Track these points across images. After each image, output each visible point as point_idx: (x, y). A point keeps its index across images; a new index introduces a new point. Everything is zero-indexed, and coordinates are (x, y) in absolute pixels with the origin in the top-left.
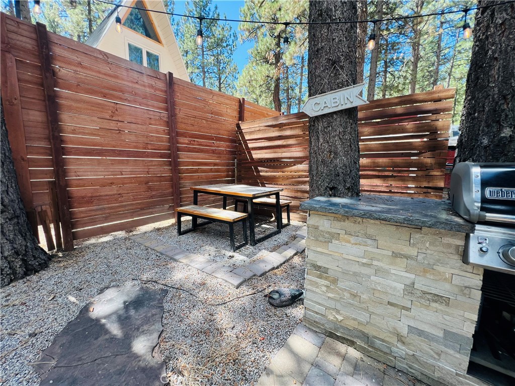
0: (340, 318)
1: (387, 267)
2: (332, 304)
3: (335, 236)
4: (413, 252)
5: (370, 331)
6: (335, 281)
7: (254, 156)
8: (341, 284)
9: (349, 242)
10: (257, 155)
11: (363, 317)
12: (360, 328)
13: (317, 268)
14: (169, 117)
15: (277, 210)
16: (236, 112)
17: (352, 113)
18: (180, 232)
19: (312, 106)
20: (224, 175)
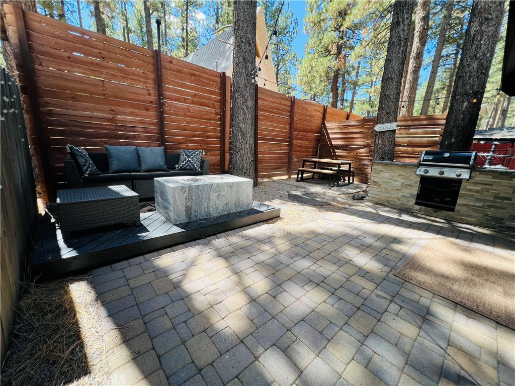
0: (380, 197)
1: (396, 179)
2: (378, 193)
3: (382, 171)
5: (390, 199)
6: (380, 186)
7: (333, 143)
8: (382, 186)
9: (386, 172)
10: (334, 143)
11: (388, 195)
12: (387, 199)
13: (374, 182)
14: (291, 121)
15: (348, 173)
16: (321, 115)
17: (394, 131)
18: (298, 181)
19: (378, 128)
20: (311, 154)
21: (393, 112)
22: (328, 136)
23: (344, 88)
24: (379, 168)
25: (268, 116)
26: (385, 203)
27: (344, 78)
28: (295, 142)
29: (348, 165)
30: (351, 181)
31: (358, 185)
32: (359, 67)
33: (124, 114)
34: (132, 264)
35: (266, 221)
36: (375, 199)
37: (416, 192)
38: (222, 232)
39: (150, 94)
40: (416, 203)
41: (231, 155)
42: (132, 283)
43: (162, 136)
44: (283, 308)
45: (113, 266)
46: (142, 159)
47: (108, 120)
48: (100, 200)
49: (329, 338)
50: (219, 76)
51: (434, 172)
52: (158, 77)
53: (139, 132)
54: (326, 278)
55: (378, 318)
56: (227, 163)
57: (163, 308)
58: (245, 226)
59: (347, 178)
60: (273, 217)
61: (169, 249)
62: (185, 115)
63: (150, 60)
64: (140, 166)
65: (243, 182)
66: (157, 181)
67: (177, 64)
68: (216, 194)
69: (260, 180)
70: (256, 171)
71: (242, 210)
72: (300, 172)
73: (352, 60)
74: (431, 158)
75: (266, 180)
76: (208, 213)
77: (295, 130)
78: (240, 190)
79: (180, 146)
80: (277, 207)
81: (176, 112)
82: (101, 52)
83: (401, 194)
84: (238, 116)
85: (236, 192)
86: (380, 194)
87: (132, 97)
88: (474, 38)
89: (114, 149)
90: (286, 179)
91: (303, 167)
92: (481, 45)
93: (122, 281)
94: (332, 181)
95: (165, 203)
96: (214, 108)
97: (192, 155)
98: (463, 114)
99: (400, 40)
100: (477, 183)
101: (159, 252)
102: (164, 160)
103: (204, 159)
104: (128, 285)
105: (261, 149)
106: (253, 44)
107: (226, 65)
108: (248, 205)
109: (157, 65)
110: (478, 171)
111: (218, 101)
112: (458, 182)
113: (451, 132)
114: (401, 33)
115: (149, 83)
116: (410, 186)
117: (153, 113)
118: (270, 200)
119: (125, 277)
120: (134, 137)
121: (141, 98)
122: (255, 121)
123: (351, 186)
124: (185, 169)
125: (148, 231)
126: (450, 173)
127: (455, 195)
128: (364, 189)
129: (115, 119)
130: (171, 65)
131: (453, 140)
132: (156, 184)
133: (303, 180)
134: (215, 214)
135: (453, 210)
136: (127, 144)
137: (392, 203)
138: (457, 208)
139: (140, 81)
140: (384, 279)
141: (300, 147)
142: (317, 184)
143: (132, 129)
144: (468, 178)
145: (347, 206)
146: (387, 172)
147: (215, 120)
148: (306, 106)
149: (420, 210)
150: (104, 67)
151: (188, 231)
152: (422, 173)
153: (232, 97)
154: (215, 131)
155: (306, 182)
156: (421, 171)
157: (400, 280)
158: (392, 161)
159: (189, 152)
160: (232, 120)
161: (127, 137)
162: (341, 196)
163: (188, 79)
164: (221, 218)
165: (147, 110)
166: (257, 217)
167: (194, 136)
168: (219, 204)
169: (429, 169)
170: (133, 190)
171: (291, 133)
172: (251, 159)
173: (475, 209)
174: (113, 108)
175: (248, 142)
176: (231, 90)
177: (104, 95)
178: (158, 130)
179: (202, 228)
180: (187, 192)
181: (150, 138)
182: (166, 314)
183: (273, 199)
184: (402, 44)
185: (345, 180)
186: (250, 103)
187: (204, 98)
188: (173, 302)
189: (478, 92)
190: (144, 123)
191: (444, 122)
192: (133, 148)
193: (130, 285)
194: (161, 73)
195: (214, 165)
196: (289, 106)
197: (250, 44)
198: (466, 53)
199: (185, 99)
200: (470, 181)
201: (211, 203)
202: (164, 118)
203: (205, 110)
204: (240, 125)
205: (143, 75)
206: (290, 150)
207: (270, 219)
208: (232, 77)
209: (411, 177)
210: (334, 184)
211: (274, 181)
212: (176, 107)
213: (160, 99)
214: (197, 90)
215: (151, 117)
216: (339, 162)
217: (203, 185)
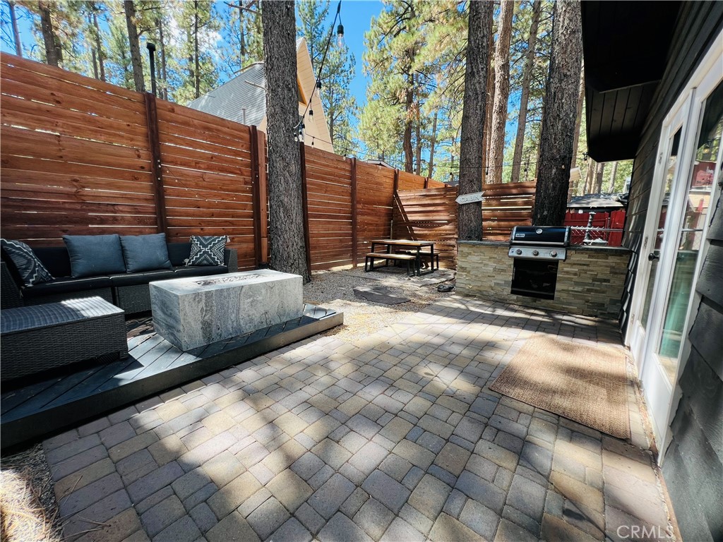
0: (471, 287)
1: (487, 262)
2: (468, 282)
3: (470, 254)
4: (496, 256)
5: (482, 289)
6: (469, 272)
7: (409, 218)
8: (471, 273)
10: (411, 218)
11: (479, 284)
12: (479, 289)
13: (462, 268)
14: (352, 190)
15: (431, 257)
16: (392, 182)
17: (479, 203)
18: (366, 271)
19: (461, 200)
20: (381, 233)
21: (477, 179)
22: (403, 210)
23: (419, 145)
24: (466, 250)
25: (320, 185)
26: (477, 295)
27: (419, 132)
28: (359, 218)
29: (430, 247)
30: (435, 268)
31: (444, 271)
32: (436, 119)
33: (98, 185)
34: (116, 421)
35: (325, 332)
36: (464, 290)
37: (511, 279)
38: (260, 355)
39: (139, 156)
40: (513, 292)
41: (270, 239)
42: (116, 453)
43: (161, 218)
44: (350, 455)
45: (81, 429)
46: (129, 254)
47: (68, 195)
48: (57, 326)
49: (411, 488)
50: (248, 131)
51: (528, 253)
52: (152, 131)
53: (122, 212)
54: (405, 405)
55: (471, 450)
56: (265, 251)
57: (170, 484)
58: (294, 343)
59: (430, 264)
60: (335, 326)
61: (178, 390)
62: (197, 186)
63: (139, 106)
64: (126, 264)
65: (288, 279)
66: (155, 287)
67: (182, 114)
68: (249, 300)
69: (313, 273)
70: (308, 260)
71: (289, 319)
72: (369, 259)
73: (426, 111)
74: (523, 235)
75: (321, 272)
76: (239, 329)
77: (359, 202)
78: (285, 292)
79: (191, 231)
80: (339, 311)
81: (183, 182)
82: (54, 93)
83: (494, 281)
84: (278, 186)
85: (279, 295)
86: (470, 282)
87: (109, 160)
88: (555, 96)
89: (77, 241)
90: (352, 269)
91: (372, 252)
92: (563, 104)
93: (99, 452)
94: (411, 267)
95: (169, 320)
96: (242, 174)
97: (210, 243)
98: (553, 182)
99: (477, 94)
100: (575, 264)
101: (162, 396)
102: (167, 253)
103: (230, 248)
104: (109, 456)
105: (314, 229)
106: (293, 90)
107: (258, 117)
108: (298, 311)
109: (150, 114)
110: (574, 249)
111: (246, 166)
112: (554, 263)
113: (543, 204)
114: (477, 85)
115: (138, 141)
116: (503, 270)
117: (147, 184)
118: (327, 300)
119: (102, 444)
120: (115, 220)
121: (125, 161)
122: (302, 192)
123: (435, 274)
124: (199, 265)
125: (141, 366)
126: (545, 254)
127: (553, 279)
128: (452, 277)
129: (80, 193)
130: (173, 114)
131: (545, 213)
132: (153, 292)
133: (373, 269)
134: (248, 329)
135: (552, 298)
136: (103, 232)
137: (485, 293)
138: (557, 294)
139: (122, 137)
140: (477, 396)
141: (367, 224)
142: (392, 273)
143: (111, 208)
144: (564, 258)
145: (431, 302)
146: (476, 254)
147: (244, 192)
148: (371, 170)
149: (517, 300)
150: (60, 116)
151: (207, 359)
152: (515, 254)
153: (267, 160)
154: (245, 207)
155: (378, 271)
156: (513, 252)
157: (497, 395)
158: (481, 240)
159: (206, 240)
160: (269, 191)
161: (102, 221)
162: (423, 288)
163: (200, 134)
164: (258, 334)
165: (136, 179)
166: (311, 328)
167: (212, 216)
168: (253, 314)
169: (522, 249)
170: (115, 304)
171: (353, 207)
172: (300, 244)
173: (576, 295)
174: (76, 177)
175: (294, 220)
176: (266, 150)
177: (61, 157)
178: (155, 207)
179: (228, 352)
180: (204, 301)
181: (140, 221)
182: (175, 493)
183: (333, 299)
184: (480, 98)
185: (427, 266)
186: (294, 168)
187: (226, 161)
188: (185, 473)
189: (566, 157)
190: (131, 199)
191: (534, 190)
192: (113, 237)
193: (112, 455)
194: (156, 125)
195: (245, 255)
196: (348, 171)
197: (289, 90)
198: (549, 113)
199: (196, 163)
200: (567, 260)
201: (242, 314)
202: (164, 190)
203: (229, 178)
204: (281, 198)
205: (128, 128)
206: (354, 229)
207: (329, 329)
208: (265, 132)
209: (503, 260)
210: (414, 273)
211: (334, 273)
212: (182, 175)
213: (156, 164)
214: (215, 149)
215: (143, 189)
216: (419, 243)
217: (228, 289)
